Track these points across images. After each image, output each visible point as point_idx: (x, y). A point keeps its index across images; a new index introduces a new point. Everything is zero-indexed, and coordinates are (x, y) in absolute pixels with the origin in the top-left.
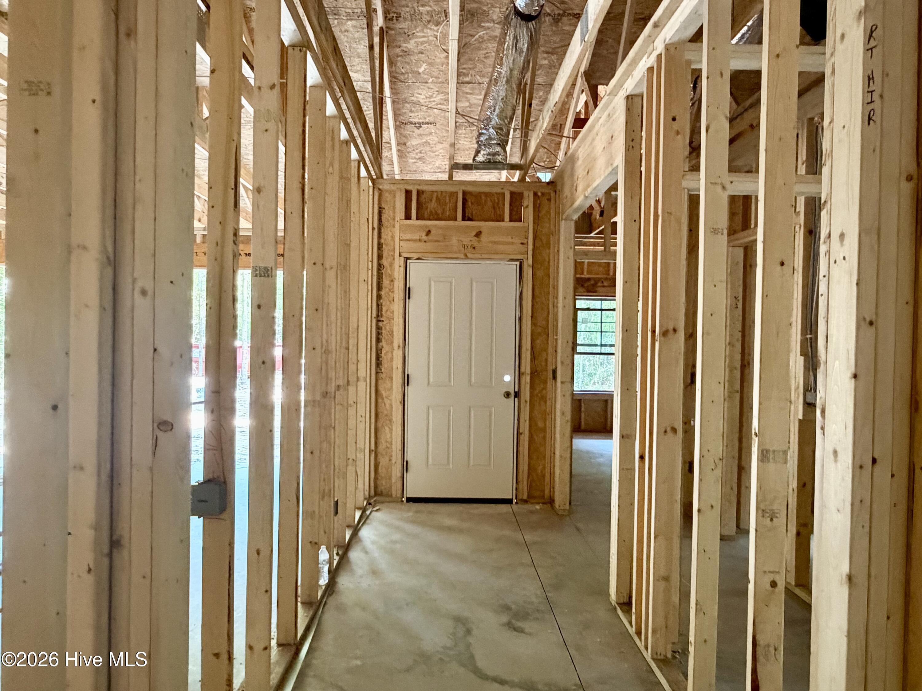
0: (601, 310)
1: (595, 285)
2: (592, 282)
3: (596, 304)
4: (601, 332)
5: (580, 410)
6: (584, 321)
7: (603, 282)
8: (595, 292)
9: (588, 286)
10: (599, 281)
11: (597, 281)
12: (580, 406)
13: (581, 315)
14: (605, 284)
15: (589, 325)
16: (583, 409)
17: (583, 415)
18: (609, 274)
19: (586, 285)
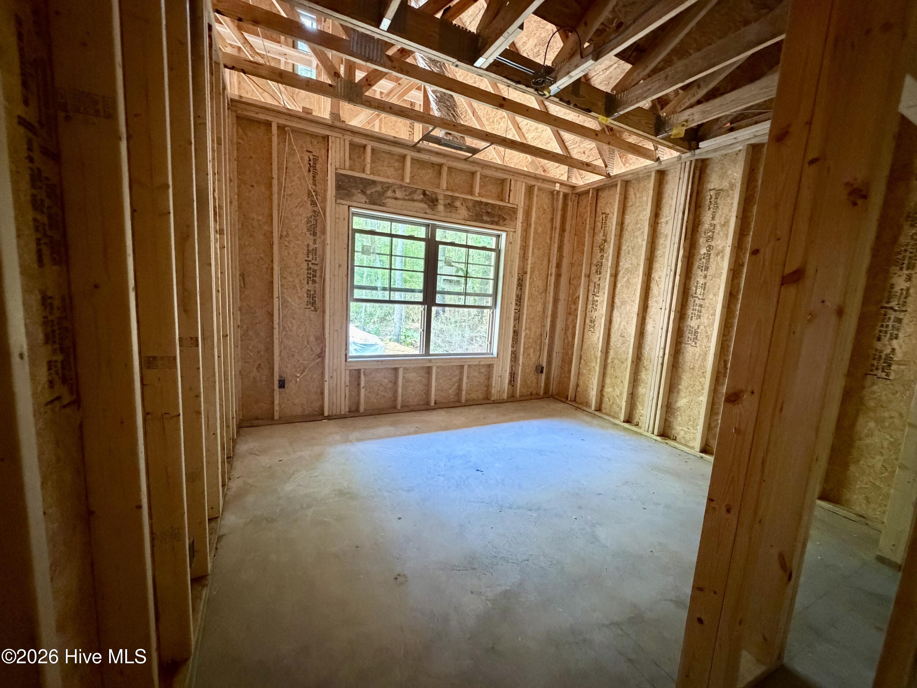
0: (391, 236)
1: (382, 194)
2: (379, 188)
3: (384, 226)
4: (391, 269)
5: (359, 384)
6: (365, 251)
7: (394, 191)
8: (383, 205)
9: (371, 194)
10: (388, 188)
11: (387, 187)
12: (359, 377)
13: (360, 240)
14: (399, 194)
15: (372, 257)
16: (362, 384)
17: (363, 391)
18: (403, 180)
19: (368, 192)
